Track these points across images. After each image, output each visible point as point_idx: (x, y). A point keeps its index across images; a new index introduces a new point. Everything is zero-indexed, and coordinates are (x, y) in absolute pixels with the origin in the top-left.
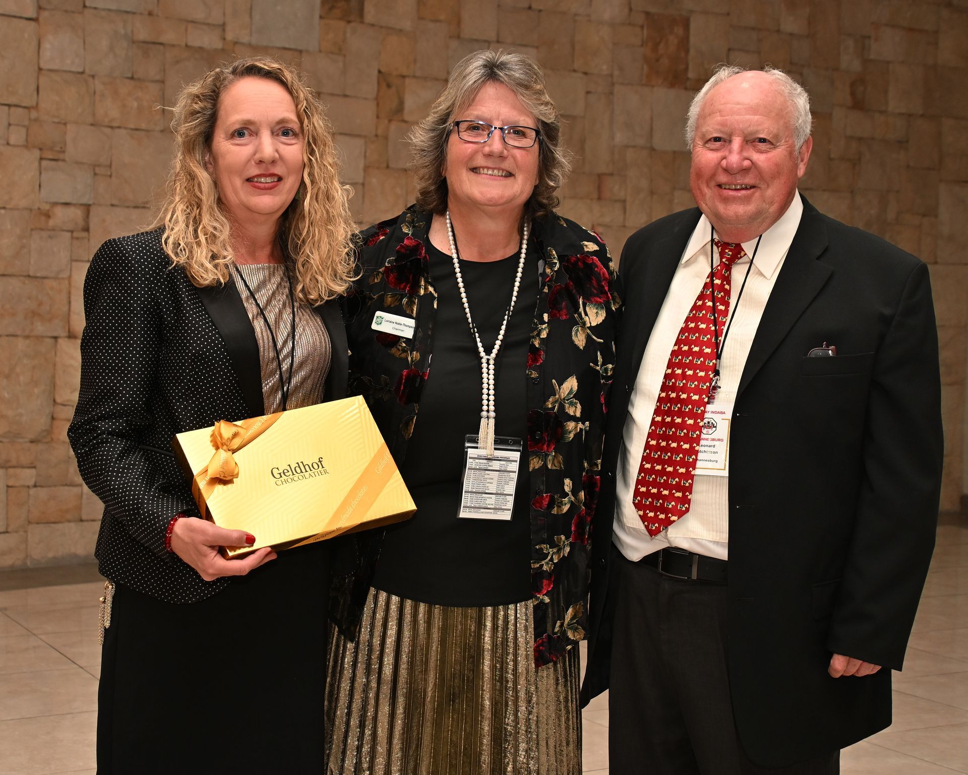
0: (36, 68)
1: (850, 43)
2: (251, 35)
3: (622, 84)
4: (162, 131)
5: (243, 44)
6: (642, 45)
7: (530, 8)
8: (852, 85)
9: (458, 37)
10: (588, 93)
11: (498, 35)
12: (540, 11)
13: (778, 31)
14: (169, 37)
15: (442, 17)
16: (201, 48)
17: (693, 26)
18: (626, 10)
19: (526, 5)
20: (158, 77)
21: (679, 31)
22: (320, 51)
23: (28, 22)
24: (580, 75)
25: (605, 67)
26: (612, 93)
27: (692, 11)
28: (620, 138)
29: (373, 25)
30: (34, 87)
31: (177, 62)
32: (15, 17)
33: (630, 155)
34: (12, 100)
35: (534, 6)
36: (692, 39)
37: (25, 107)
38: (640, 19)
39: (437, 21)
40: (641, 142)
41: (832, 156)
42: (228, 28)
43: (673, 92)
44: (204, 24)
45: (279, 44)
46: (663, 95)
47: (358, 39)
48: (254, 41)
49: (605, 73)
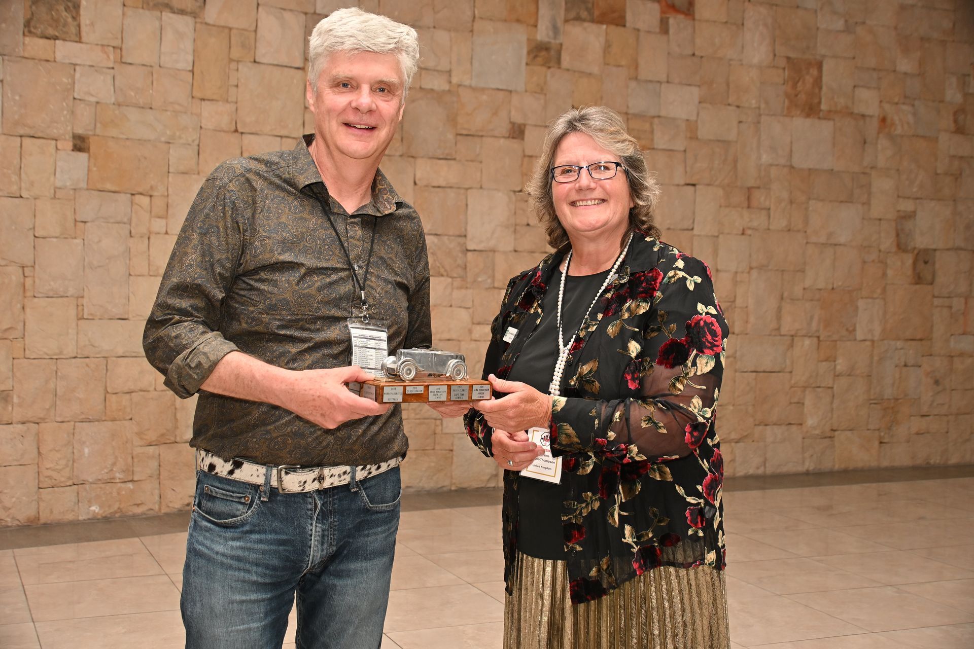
0: (303, 106)
1: (954, 80)
2: (471, 79)
3: (768, 115)
4: (401, 156)
5: (465, 86)
6: (784, 84)
7: (694, 55)
8: (955, 113)
9: (636, 79)
10: (740, 122)
11: (668, 76)
12: (702, 57)
13: (894, 71)
15: (623, 63)
16: (432, 90)
17: (825, 67)
18: (771, 56)
19: (691, 53)
21: (814, 72)
22: (526, 91)
23: (296, 71)
24: (734, 108)
25: (754, 102)
26: (759, 122)
27: (824, 56)
28: (765, 158)
29: (568, 70)
30: (301, 122)
32: (286, 66)
33: (774, 172)
34: (283, 133)
35: (697, 53)
36: (825, 79)
37: (294, 138)
38: (782, 63)
39: (619, 66)
40: (782, 161)
41: (939, 172)
42: (453, 74)
43: (808, 121)
44: (435, 70)
45: (493, 86)
46: (800, 124)
47: (556, 81)
48: (474, 84)
49: (754, 106)
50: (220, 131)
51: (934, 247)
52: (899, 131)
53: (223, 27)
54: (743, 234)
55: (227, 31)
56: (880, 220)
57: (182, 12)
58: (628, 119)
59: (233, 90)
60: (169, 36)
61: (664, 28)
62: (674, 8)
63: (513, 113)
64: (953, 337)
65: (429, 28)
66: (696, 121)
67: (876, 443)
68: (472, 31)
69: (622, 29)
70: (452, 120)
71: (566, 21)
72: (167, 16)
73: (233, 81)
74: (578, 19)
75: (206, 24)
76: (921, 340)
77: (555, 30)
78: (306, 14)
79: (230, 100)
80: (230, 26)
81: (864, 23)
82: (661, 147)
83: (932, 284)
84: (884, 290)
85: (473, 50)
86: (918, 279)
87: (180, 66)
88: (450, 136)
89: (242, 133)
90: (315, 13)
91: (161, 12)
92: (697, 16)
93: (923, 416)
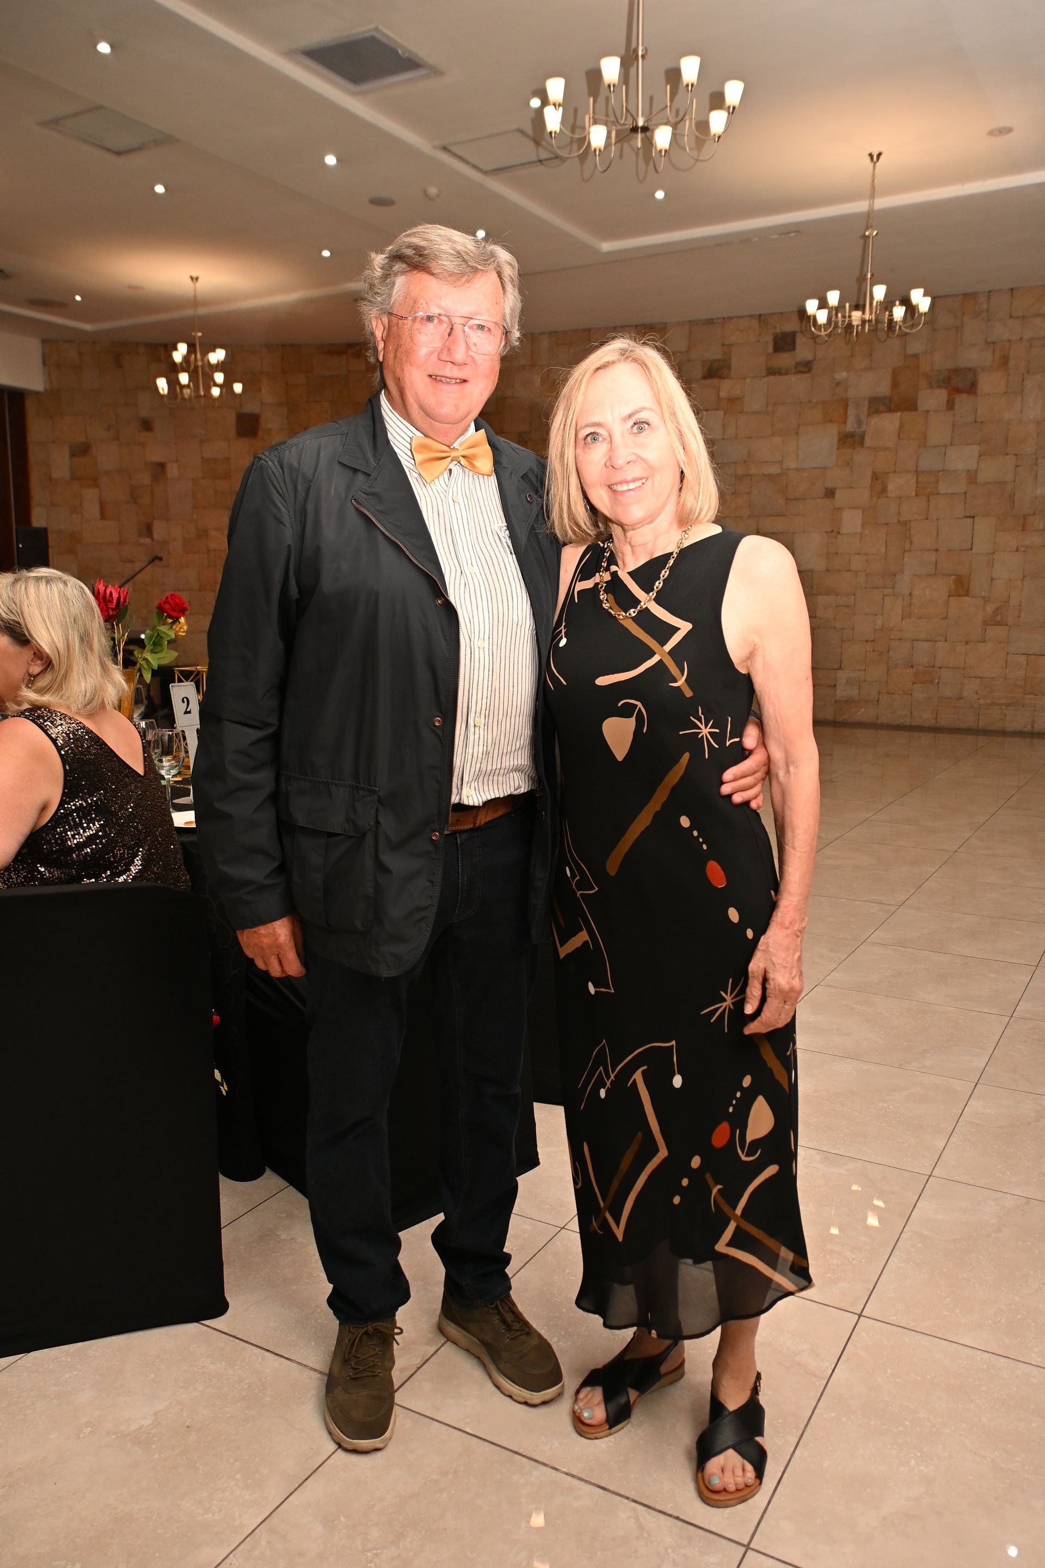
2: (797, 464)
5: (793, 469)
7: (976, 422)
9: (926, 447)
10: (1017, 466)
11: (952, 440)
12: (983, 422)
15: (914, 437)
19: (972, 420)
22: (837, 466)
25: (1029, 449)
26: (1036, 464)
28: (1039, 491)
29: (869, 448)
35: (978, 420)
39: (910, 439)
42: (784, 462)
44: (772, 462)
45: (813, 466)
47: (861, 457)
48: (798, 467)
54: (1017, 551)
58: (917, 476)
61: (950, 405)
62: (958, 390)
63: (827, 481)
65: (769, 436)
66: (977, 471)
68: (798, 434)
69: (914, 411)
70: (783, 491)
71: (869, 415)
74: (877, 412)
77: (859, 422)
82: (942, 492)
85: (798, 445)
92: (979, 392)
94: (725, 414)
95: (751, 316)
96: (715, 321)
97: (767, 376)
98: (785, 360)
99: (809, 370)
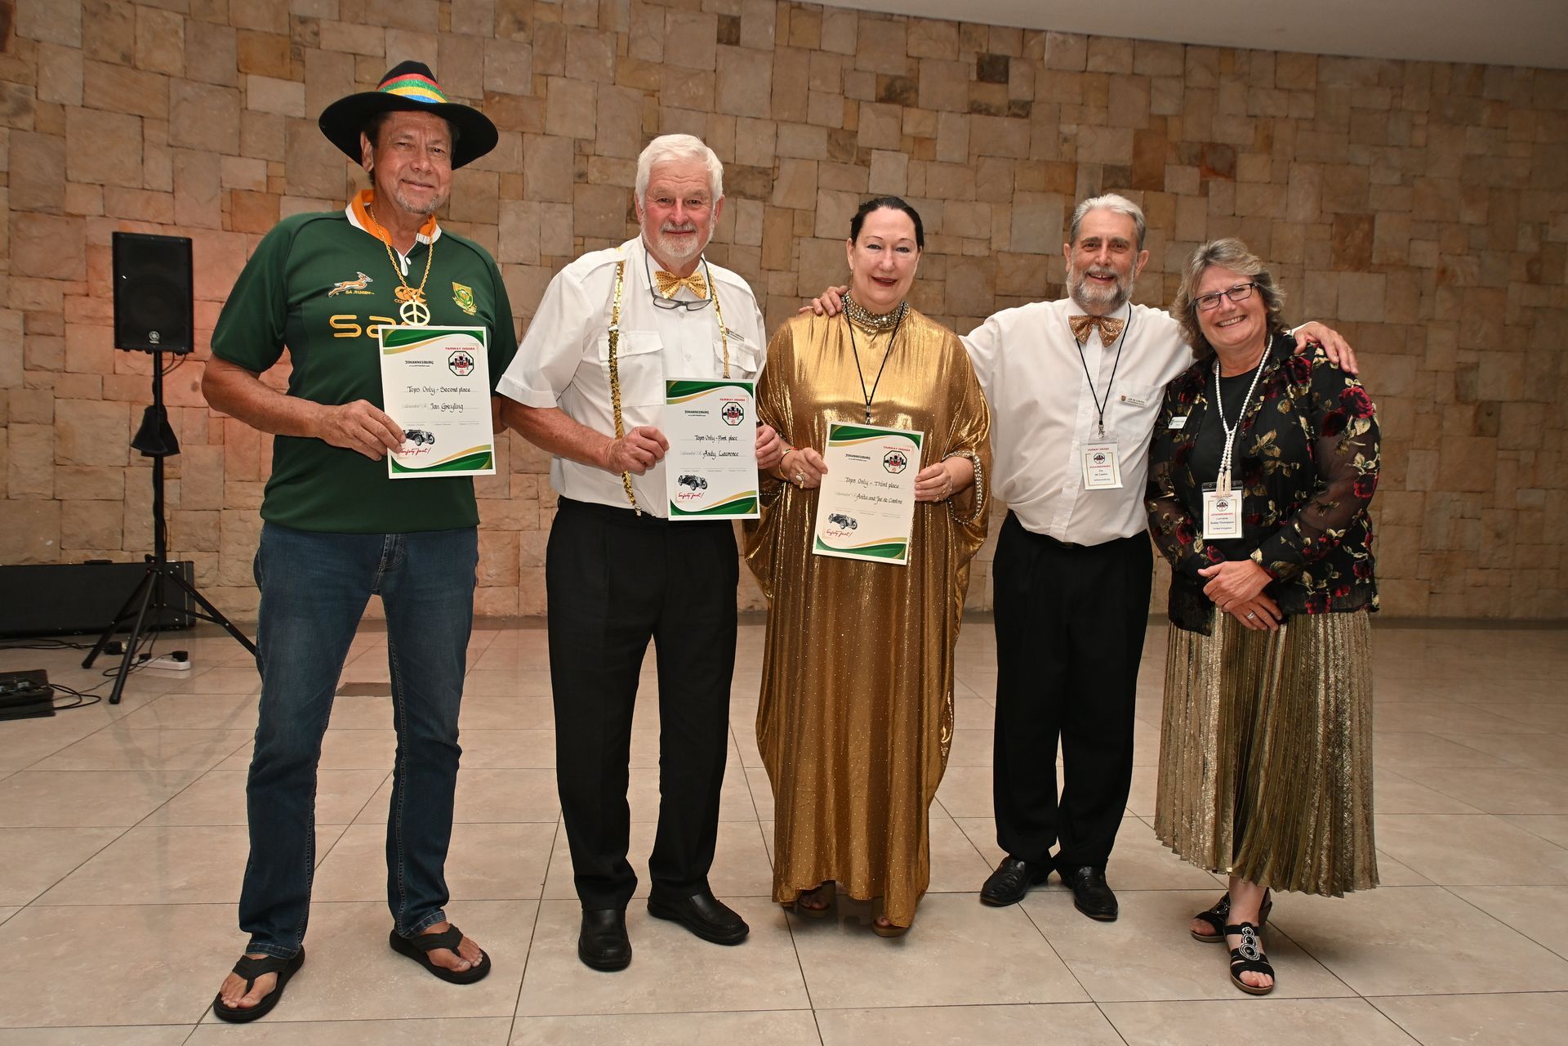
1: (1528, 229)
2: (1010, 245)
3: (1312, 270)
4: (943, 315)
5: (1003, 252)
6: (1331, 239)
7: (1234, 215)
8: (1529, 263)
9: (1174, 239)
12: (1242, 216)
13: (1458, 223)
14: (947, 250)
15: (1160, 226)
16: (972, 256)
17: (1378, 222)
18: (1318, 212)
19: (1232, 213)
20: (940, 278)
21: (1366, 227)
24: (1276, 264)
25: (1297, 258)
26: (1304, 278)
27: (1377, 211)
28: (1308, 312)
31: (955, 266)
35: (1238, 214)
36: (1377, 233)
38: (1330, 219)
39: (1157, 229)
40: (1329, 315)
41: (1508, 323)
42: (993, 241)
43: (1358, 275)
44: (975, 239)
45: (1030, 252)
46: (1349, 279)
48: (1012, 249)
49: (1297, 262)
50: (783, 296)
51: (1499, 399)
52: (1461, 282)
53: (789, 208)
55: (790, 211)
56: (1437, 371)
57: (753, 197)
58: (1164, 278)
59: (795, 261)
60: (742, 217)
61: (1204, 190)
62: (1213, 172)
63: (1049, 275)
64: (1519, 490)
65: (971, 201)
67: (1426, 593)
68: (1012, 202)
69: (1159, 194)
70: (991, 282)
72: (741, 201)
73: (795, 254)
75: (774, 206)
76: (1481, 492)
78: (859, 194)
79: (793, 270)
80: (794, 207)
81: (1423, 176)
83: (1496, 436)
84: (1439, 441)
85: (1012, 219)
86: (1479, 431)
87: (751, 242)
88: (989, 297)
89: (802, 298)
90: (867, 193)
91: (736, 199)
92: (1239, 177)
93: (1481, 568)
94: (909, 159)
95: (947, 22)
96: (895, 18)
97: (969, 113)
98: (993, 94)
99: (1027, 116)
